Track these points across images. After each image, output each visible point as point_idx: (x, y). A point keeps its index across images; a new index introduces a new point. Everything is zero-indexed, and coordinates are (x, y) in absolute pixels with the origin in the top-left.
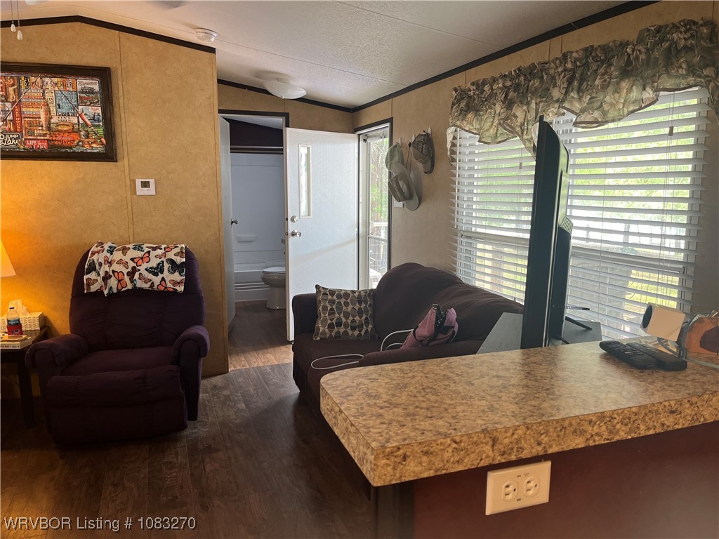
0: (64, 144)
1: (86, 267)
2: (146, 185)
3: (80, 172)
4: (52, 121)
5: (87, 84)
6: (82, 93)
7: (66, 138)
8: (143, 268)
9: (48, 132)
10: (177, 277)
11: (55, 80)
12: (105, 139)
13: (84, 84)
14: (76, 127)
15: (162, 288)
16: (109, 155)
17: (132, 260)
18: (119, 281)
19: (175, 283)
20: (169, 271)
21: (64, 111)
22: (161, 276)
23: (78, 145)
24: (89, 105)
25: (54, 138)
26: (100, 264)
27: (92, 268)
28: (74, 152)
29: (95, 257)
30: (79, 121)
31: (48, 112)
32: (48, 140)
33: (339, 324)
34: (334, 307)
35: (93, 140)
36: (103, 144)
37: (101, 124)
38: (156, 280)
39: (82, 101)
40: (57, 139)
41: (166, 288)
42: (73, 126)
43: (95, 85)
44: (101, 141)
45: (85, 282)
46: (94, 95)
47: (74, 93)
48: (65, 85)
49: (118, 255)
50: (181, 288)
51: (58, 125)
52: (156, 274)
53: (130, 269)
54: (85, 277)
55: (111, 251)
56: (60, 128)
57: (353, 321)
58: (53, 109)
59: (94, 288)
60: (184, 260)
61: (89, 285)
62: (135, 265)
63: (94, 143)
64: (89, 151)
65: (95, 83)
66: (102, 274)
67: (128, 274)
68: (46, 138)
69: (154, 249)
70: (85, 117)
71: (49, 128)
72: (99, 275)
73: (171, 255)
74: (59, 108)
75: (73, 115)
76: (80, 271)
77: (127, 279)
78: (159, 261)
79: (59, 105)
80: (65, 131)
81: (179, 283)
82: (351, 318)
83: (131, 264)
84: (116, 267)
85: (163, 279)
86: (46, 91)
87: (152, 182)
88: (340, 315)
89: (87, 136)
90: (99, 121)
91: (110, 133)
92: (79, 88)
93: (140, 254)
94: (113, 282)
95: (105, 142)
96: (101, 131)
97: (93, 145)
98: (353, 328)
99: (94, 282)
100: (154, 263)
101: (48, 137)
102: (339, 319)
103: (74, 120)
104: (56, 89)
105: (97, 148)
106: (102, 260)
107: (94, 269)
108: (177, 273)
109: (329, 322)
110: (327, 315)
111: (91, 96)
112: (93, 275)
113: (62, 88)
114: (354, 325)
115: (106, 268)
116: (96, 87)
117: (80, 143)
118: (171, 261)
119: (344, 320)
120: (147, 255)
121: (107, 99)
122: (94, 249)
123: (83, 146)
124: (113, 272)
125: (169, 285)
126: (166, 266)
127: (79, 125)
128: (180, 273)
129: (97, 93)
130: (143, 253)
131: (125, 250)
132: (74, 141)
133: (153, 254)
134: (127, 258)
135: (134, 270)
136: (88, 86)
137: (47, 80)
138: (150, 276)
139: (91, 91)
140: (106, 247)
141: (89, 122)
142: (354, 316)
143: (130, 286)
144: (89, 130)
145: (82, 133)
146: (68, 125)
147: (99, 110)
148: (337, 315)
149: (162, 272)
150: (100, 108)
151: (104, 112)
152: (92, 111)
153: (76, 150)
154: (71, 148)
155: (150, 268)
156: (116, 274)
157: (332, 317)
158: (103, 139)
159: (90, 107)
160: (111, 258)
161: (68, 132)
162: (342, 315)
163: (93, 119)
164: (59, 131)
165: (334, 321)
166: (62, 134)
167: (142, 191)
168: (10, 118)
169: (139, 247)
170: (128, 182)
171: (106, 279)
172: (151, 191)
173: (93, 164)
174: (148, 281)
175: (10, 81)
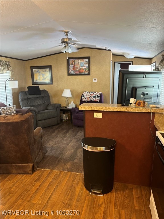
2: (95, 80)
7: (82, 71)
8: (92, 96)
11: (81, 60)
15: (95, 101)
16: (89, 74)
19: (98, 100)
22: (95, 98)
27: (84, 96)
29: (84, 94)
31: (79, 66)
32: (79, 72)
39: (85, 64)
43: (87, 60)
49: (88, 94)
51: (81, 68)
52: (94, 98)
55: (87, 93)
58: (80, 66)
59: (84, 100)
60: (100, 95)
61: (83, 99)
66: (85, 97)
69: (95, 93)
70: (85, 67)
71: (79, 69)
73: (98, 94)
76: (82, 97)
77: (89, 98)
78: (95, 95)
83: (90, 96)
84: (88, 96)
86: (79, 62)
87: (96, 79)
89: (85, 70)
91: (89, 70)
92: (85, 61)
93: (92, 94)
94: (87, 99)
96: (88, 69)
100: (94, 96)
103: (83, 67)
104: (81, 62)
105: (87, 73)
108: (98, 98)
112: (84, 98)
115: (86, 96)
116: (88, 61)
118: (97, 95)
121: (89, 63)
122: (84, 92)
125: (96, 100)
126: (96, 96)
131: (89, 93)
133: (94, 94)
134: (89, 95)
135: (90, 97)
137: (79, 60)
138: (93, 98)
140: (86, 92)
143: (90, 100)
147: (88, 65)
149: (95, 97)
151: (89, 66)
153: (84, 73)
154: (82, 73)
160: (87, 94)
161: (82, 70)
163: (87, 67)
167: (94, 81)
168: (73, 68)
169: (92, 93)
170: (92, 79)
171: (86, 98)
172: (96, 81)
173: (86, 76)
174: (93, 99)
175: (73, 61)
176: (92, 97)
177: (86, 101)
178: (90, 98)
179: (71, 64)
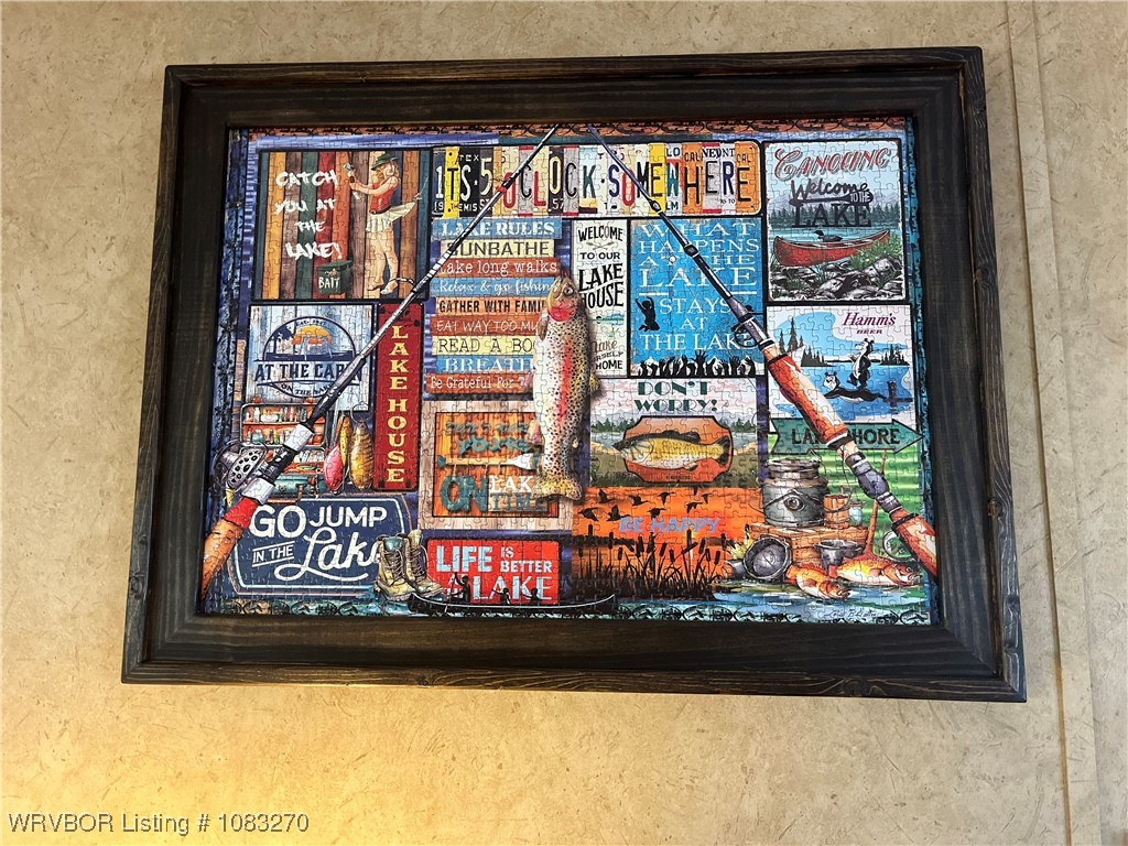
0: (665, 567)
3: (749, 772)
4: (601, 411)
5: (827, 164)
6: (797, 222)
7: (679, 523)
9: (569, 487)
11: (637, 155)
12: (936, 525)
13: (805, 170)
14: (746, 444)
16: (955, 651)
21: (674, 343)
23: (750, 571)
24: (838, 299)
25: (603, 528)
28: (724, 625)
30: (763, 409)
31: (582, 355)
32: (564, 539)
35: (852, 536)
36: (913, 562)
37: (908, 418)
39: (789, 275)
40: (623, 528)
42: (726, 442)
44: (905, 543)
46: (864, 234)
47: (743, 227)
48: (691, 185)
51: (631, 435)
56: (643, 456)
63: (855, 553)
64: (821, 613)
65: (877, 159)
68: (552, 524)
70: (805, 380)
71: (577, 462)
74: (651, 325)
75: (732, 369)
79: (648, 307)
80: (680, 478)
86: (580, 226)
90: (893, 399)
91: (967, 488)
92: (779, 192)
95: (928, 545)
96: (904, 470)
97: (855, 572)
101: (564, 520)
104: (642, 207)
111: (848, 236)
113: (672, 202)
117: (767, 560)
123: (782, 581)
127: (763, 434)
129: (888, 216)
132: (725, 542)
136: (832, 178)
137: (591, 158)
139: (854, 208)
141: (829, 413)
144: (829, 462)
145: (783, 487)
146: (693, 438)
147: (896, 329)
150: (902, 314)
152: (854, 335)
153: (749, 605)
154: (700, 592)
158: (917, 529)
159: (840, 312)
161: (695, 482)
164: (642, 478)
166: (651, 498)
168: (355, 398)
175: (383, 180)
179: (302, 286)
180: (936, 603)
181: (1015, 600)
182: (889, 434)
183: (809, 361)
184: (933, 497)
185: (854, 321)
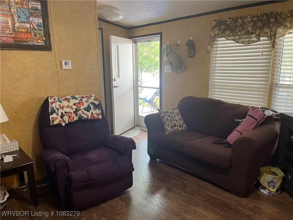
0: (23, 40)
1: (50, 111)
2: (67, 64)
3: (32, 57)
4: (16, 25)
5: (34, 4)
6: (32, 10)
7: (24, 36)
9: (13, 32)
10: (98, 111)
11: (17, 1)
13: (32, 5)
14: (29, 29)
15: (92, 118)
16: (47, 47)
17: (74, 104)
18: (69, 117)
19: (98, 115)
20: (94, 109)
21: (22, 20)
22: (91, 112)
23: (30, 40)
24: (36, 17)
25: (17, 36)
26: (58, 109)
27: (53, 112)
28: (28, 45)
29: (54, 105)
30: (30, 27)
31: (13, 20)
32: (13, 37)
33: (175, 126)
34: (171, 118)
35: (38, 38)
36: (43, 41)
37: (42, 28)
38: (89, 114)
39: (32, 15)
40: (19, 36)
41: (94, 117)
42: (27, 29)
43: (38, 5)
44: (43, 39)
45: (51, 120)
46: (38, 12)
47: (27, 10)
48: (22, 5)
50: (100, 117)
51: (19, 28)
52: (88, 111)
53: (74, 110)
54: (51, 117)
56: (20, 30)
57: (180, 124)
58: (16, 19)
59: (56, 122)
61: (53, 121)
62: (76, 107)
63: (39, 39)
64: (37, 44)
66: (60, 115)
67: (74, 112)
70: (34, 24)
71: (14, 30)
72: (58, 114)
74: (20, 18)
75: (27, 23)
77: (73, 115)
78: (88, 104)
79: (19, 16)
80: (23, 32)
81: (99, 114)
82: (179, 122)
83: (74, 107)
84: (68, 110)
85: (92, 113)
86: (11, 7)
87: (70, 62)
88: (174, 121)
89: (35, 35)
90: (41, 27)
91: (47, 35)
92: (30, 7)
94: (66, 118)
95: (45, 39)
96: (42, 33)
97: (39, 41)
98: (180, 127)
99: (56, 119)
100: (86, 105)
101: (13, 35)
102: (175, 123)
103: (28, 26)
104: (17, 6)
105: (41, 43)
106: (58, 107)
107: (55, 112)
108: (97, 110)
109: (171, 125)
110: (169, 122)
111: (36, 12)
112: (54, 115)
113: (20, 6)
114: (180, 125)
115: (60, 111)
116: (39, 7)
117: (32, 40)
118: (93, 104)
119: (176, 124)
120: (81, 101)
121: (45, 14)
123: (33, 41)
124: (65, 112)
125: (95, 116)
126: (92, 106)
127: (30, 29)
128: (99, 109)
129: (40, 10)
130: (79, 100)
132: (28, 38)
134: (71, 104)
136: (35, 6)
138: (86, 112)
139: (37, 9)
141: (36, 27)
142: (179, 121)
143: (76, 118)
144: (36, 32)
145: (33, 34)
146: (24, 29)
147: (41, 21)
148: (173, 122)
149: (90, 109)
150: (41, 19)
151: (43, 22)
152: (37, 21)
153: (30, 43)
154: (27, 42)
155: (85, 108)
156: (67, 114)
157: (172, 123)
158: (44, 38)
159: (36, 19)
160: (62, 105)
161: (25, 33)
162: (175, 121)
163: (38, 26)
164: (19, 32)
165: (173, 124)
166: (21, 34)
167: (64, 67)
169: (74, 98)
170: (58, 63)
171: (62, 116)
172: (69, 67)
173: (39, 52)
174: (86, 115)
176: (83, 111)
177: (64, 124)
178: (77, 115)
180: (46, 44)
181: (51, 43)
182: (41, 30)
183: (34, 23)
184: (45, 35)
185: (38, 19)
